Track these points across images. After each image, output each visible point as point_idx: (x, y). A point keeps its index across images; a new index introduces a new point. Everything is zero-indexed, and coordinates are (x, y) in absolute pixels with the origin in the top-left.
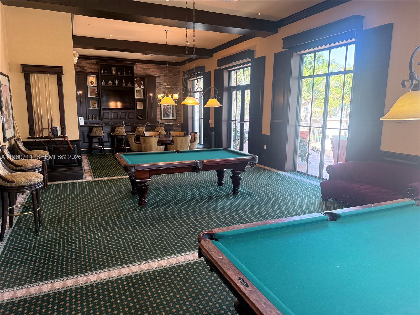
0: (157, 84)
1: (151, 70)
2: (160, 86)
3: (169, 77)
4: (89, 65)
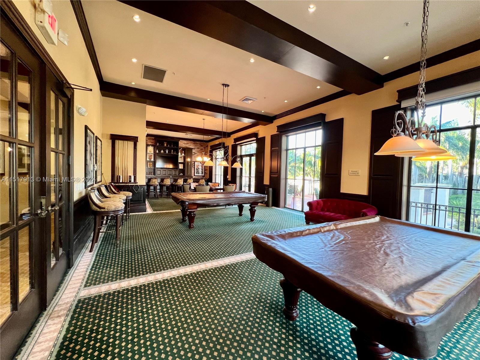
0: (193, 153)
1: (189, 145)
3: (201, 149)
4: (149, 140)
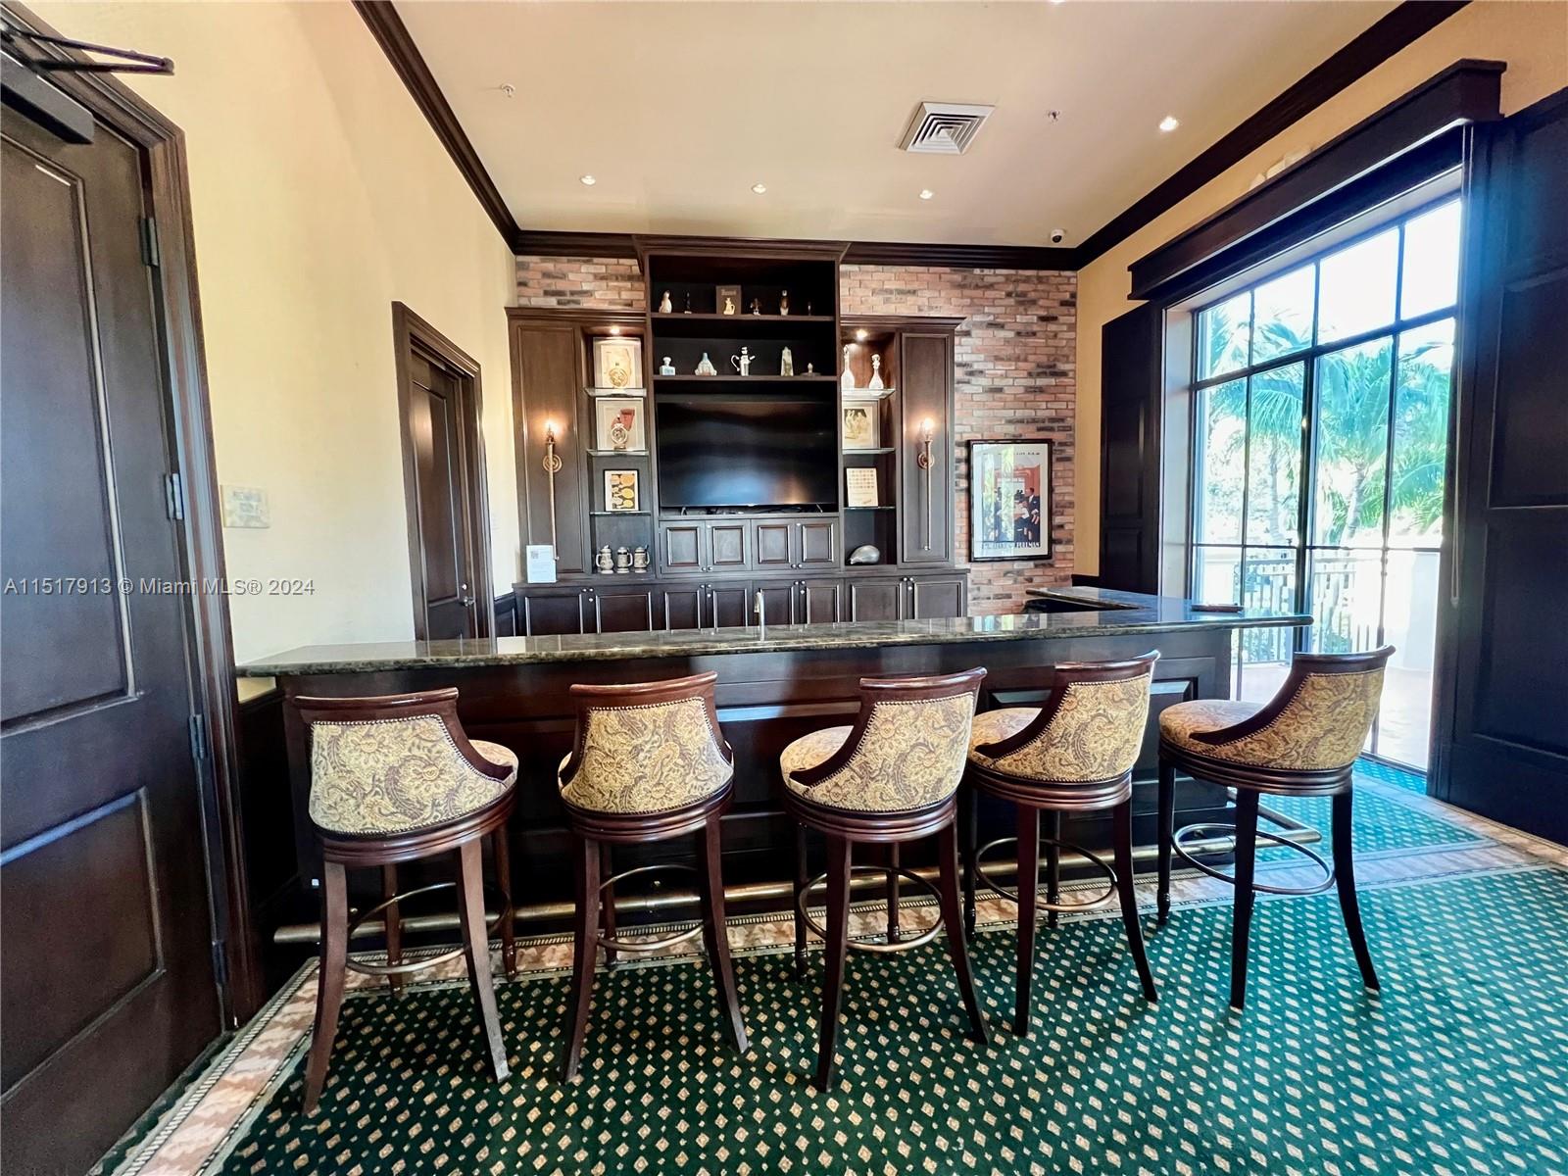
2: (968, 382)
3: (1019, 334)
4: (603, 284)
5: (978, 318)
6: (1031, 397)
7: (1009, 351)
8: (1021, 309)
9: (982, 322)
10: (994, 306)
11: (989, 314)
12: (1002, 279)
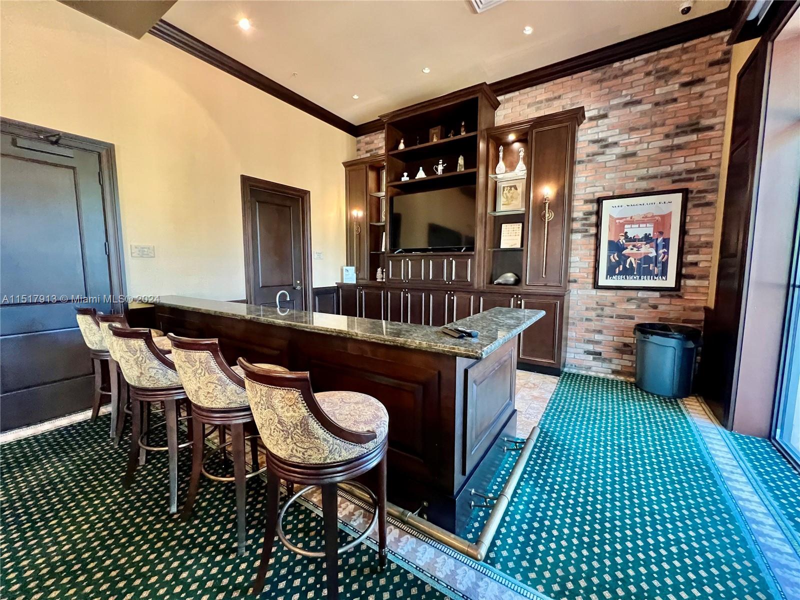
0: (583, 149)
3: (657, 104)
5: (614, 102)
6: (668, 155)
7: (646, 120)
8: (662, 82)
9: (618, 104)
10: (632, 87)
11: (626, 96)
12: (642, 63)
